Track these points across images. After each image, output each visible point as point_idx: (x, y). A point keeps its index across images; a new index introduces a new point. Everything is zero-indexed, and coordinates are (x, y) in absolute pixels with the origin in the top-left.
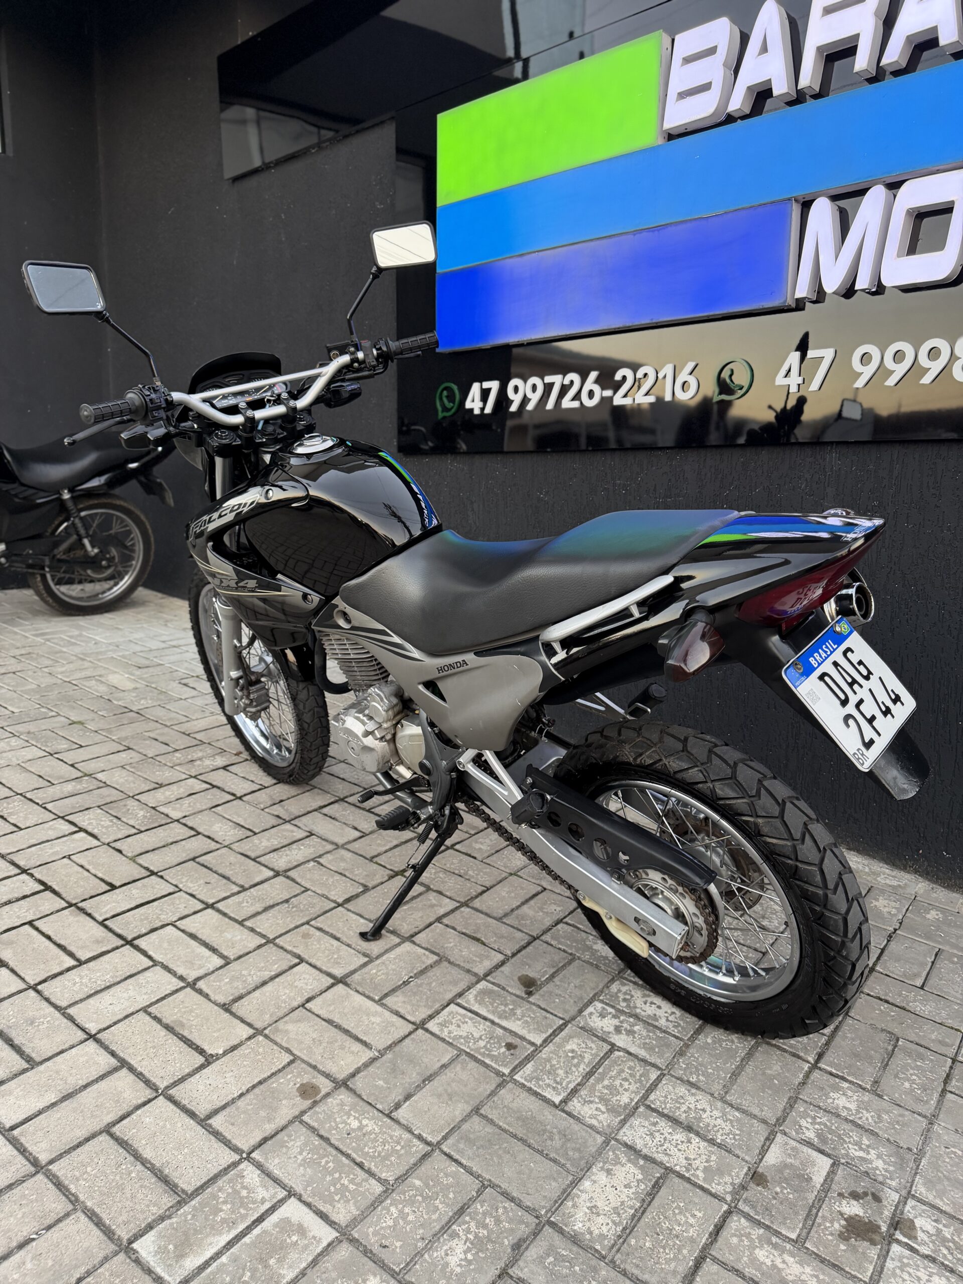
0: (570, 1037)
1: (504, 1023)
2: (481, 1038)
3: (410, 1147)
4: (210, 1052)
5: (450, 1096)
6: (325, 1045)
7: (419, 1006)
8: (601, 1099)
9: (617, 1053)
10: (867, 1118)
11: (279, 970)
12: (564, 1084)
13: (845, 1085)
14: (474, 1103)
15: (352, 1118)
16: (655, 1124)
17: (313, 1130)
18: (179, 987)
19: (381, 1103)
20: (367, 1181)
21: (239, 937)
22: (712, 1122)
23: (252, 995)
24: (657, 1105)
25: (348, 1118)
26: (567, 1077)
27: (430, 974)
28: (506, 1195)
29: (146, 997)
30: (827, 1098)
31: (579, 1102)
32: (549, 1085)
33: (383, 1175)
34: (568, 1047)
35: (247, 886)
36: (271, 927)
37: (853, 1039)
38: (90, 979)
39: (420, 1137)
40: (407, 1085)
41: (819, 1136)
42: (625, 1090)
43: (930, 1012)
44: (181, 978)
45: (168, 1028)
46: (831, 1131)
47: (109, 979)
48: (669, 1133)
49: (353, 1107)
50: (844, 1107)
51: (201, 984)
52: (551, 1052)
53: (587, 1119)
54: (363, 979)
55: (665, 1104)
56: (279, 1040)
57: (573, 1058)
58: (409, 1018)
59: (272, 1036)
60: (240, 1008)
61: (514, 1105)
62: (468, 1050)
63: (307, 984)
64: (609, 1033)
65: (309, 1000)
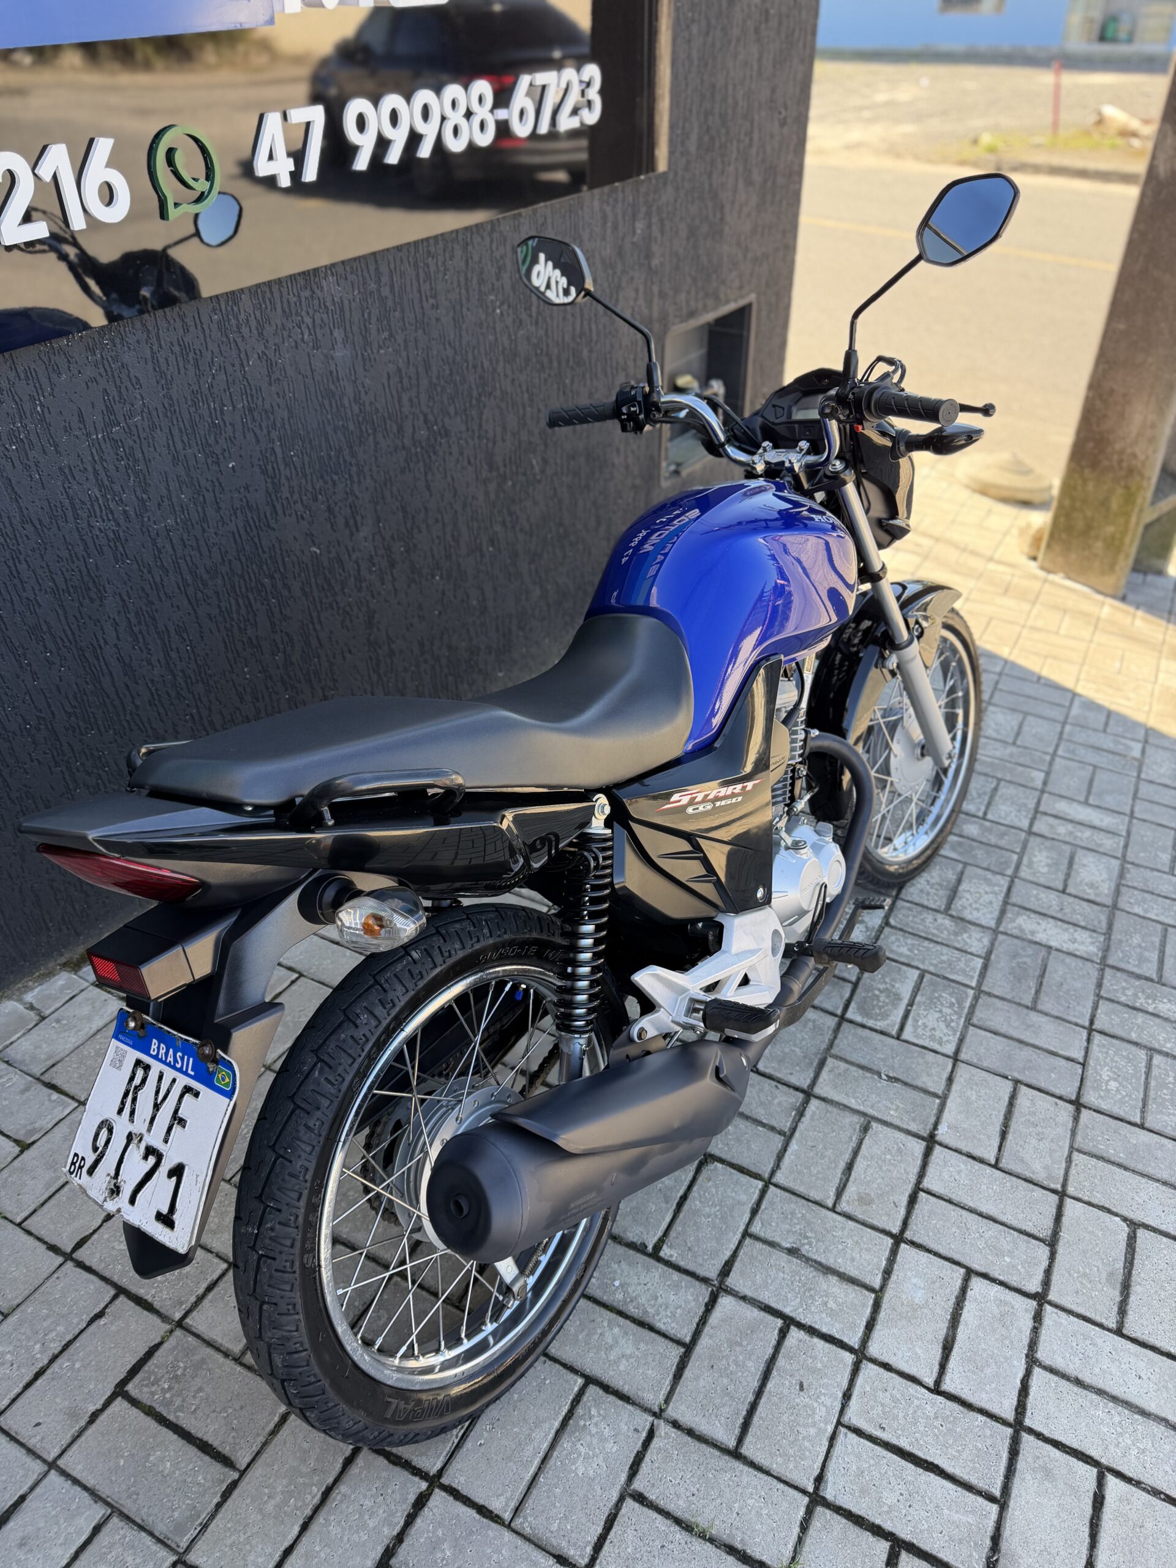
1: (906, 994)
2: (941, 1011)
3: (1104, 1046)
4: (1127, 1229)
5: (1029, 1026)
6: (1040, 1129)
7: (927, 1063)
8: (956, 935)
12: (956, 956)
14: (1025, 1011)
16: (963, 907)
17: (1143, 1112)
18: (1055, 1310)
19: (1075, 1072)
20: (1159, 1067)
21: (914, 1280)
23: (1014, 1223)
25: (1111, 1090)
26: (947, 955)
27: (863, 1062)
28: (1099, 985)
29: (1099, 1341)
31: (970, 948)
32: (966, 966)
33: (1144, 1057)
36: (868, 1250)
38: (1121, 1435)
39: (1089, 1040)
42: (935, 921)
44: (1038, 1317)
45: (1126, 1288)
47: (1101, 1408)
48: (967, 899)
49: (1096, 1090)
51: (1034, 1286)
53: (986, 944)
54: (914, 1120)
55: (936, 901)
56: (1062, 1172)
58: (949, 1069)
59: (1061, 1180)
60: (1044, 1227)
61: (1006, 985)
62: (963, 1020)
63: (959, 1172)
65: (981, 1161)
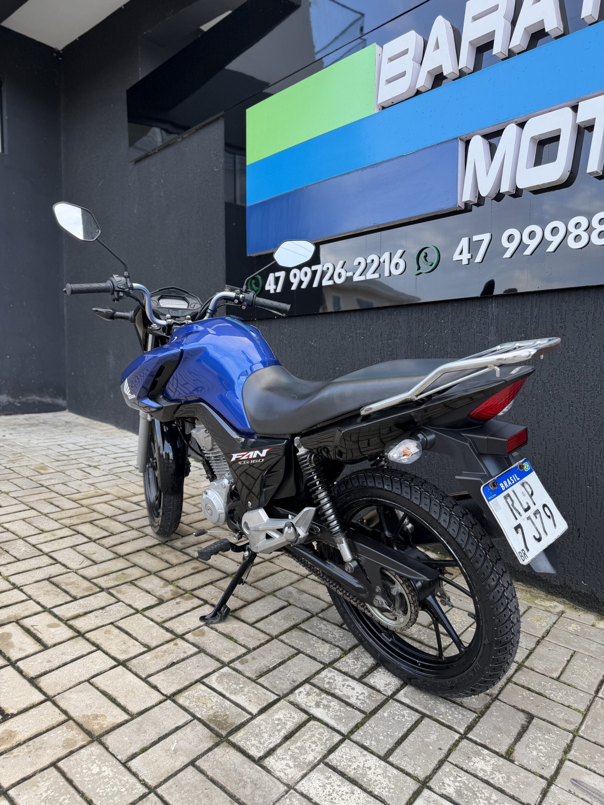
0: (280, 709)
2: (212, 708)
3: (133, 789)
4: (7, 712)
8: (292, 757)
9: (312, 722)
10: (498, 779)
11: (80, 655)
12: (266, 744)
13: (486, 752)
15: (95, 765)
16: (328, 778)
17: (63, 773)
19: (121, 754)
22: (374, 778)
23: (54, 672)
24: (334, 763)
25: (92, 765)
26: (270, 739)
27: (189, 661)
30: (469, 762)
31: (274, 759)
32: (253, 745)
34: (277, 716)
35: (78, 597)
36: (84, 625)
37: (497, 717)
40: (145, 741)
41: (458, 792)
42: (313, 750)
43: (561, 697)
44: (8, 659)
46: (468, 788)
48: (339, 786)
49: (99, 757)
50: (482, 769)
51: (20, 664)
52: (262, 720)
53: (277, 772)
54: (138, 663)
55: (340, 762)
56: (61, 705)
57: (278, 724)
58: (163, 692)
59: (57, 702)
60: (42, 681)
61: (222, 760)
62: (200, 716)
63: (96, 665)
64: (310, 707)
65: (94, 677)
